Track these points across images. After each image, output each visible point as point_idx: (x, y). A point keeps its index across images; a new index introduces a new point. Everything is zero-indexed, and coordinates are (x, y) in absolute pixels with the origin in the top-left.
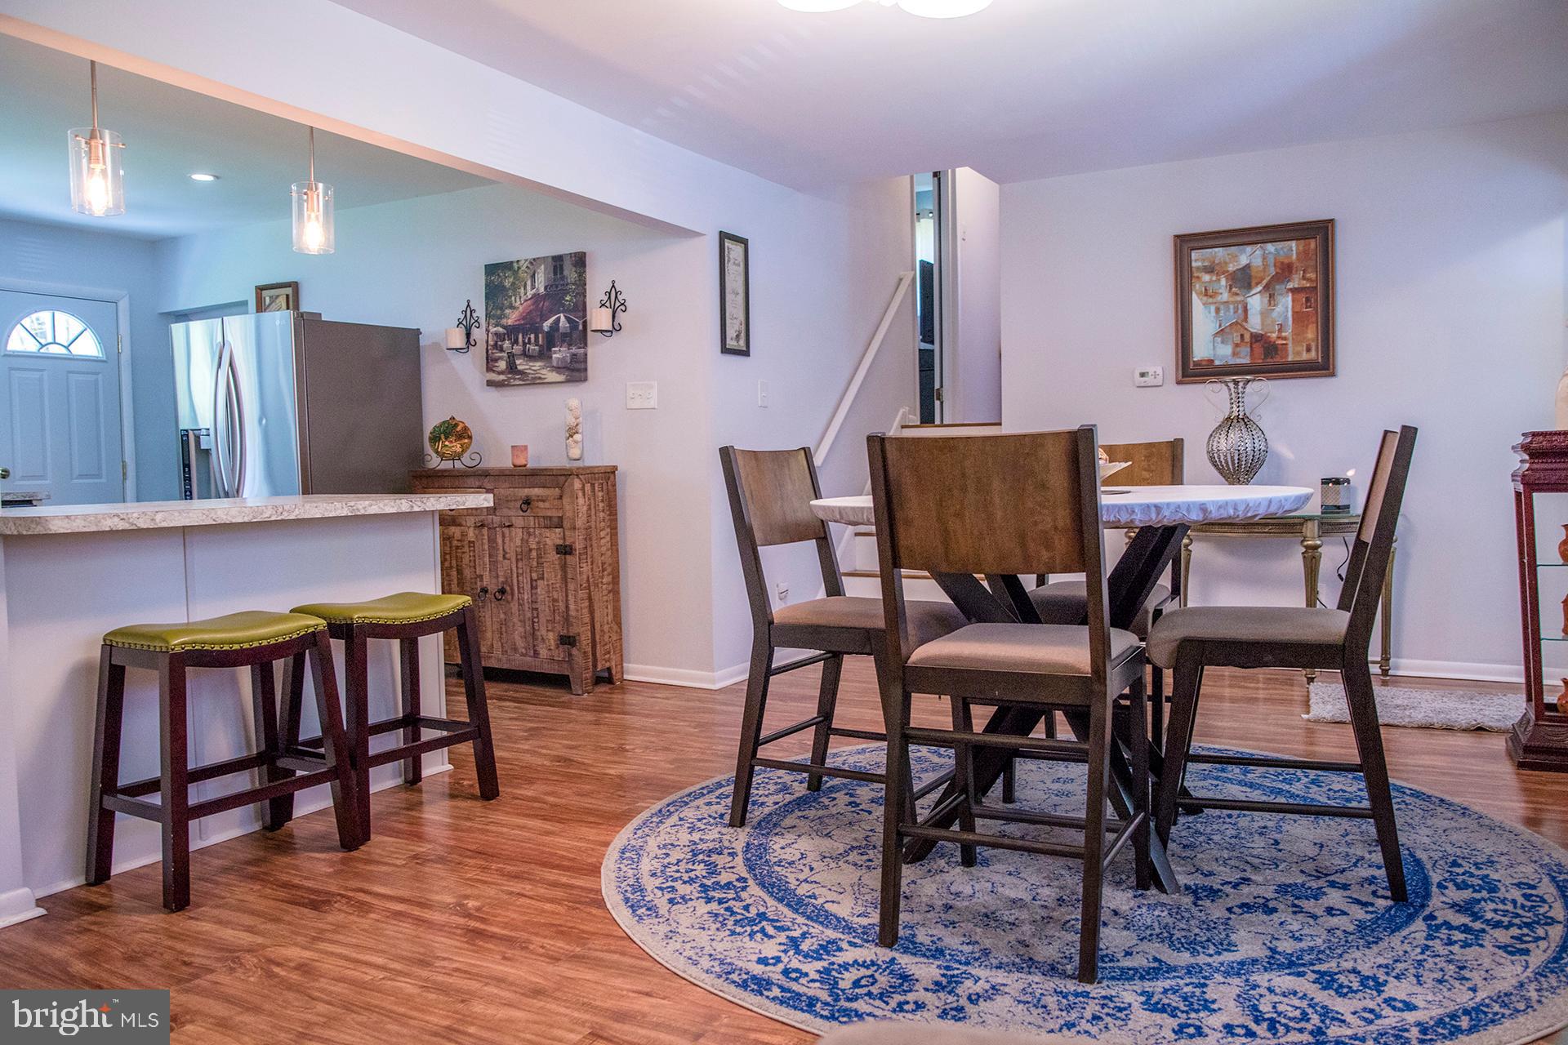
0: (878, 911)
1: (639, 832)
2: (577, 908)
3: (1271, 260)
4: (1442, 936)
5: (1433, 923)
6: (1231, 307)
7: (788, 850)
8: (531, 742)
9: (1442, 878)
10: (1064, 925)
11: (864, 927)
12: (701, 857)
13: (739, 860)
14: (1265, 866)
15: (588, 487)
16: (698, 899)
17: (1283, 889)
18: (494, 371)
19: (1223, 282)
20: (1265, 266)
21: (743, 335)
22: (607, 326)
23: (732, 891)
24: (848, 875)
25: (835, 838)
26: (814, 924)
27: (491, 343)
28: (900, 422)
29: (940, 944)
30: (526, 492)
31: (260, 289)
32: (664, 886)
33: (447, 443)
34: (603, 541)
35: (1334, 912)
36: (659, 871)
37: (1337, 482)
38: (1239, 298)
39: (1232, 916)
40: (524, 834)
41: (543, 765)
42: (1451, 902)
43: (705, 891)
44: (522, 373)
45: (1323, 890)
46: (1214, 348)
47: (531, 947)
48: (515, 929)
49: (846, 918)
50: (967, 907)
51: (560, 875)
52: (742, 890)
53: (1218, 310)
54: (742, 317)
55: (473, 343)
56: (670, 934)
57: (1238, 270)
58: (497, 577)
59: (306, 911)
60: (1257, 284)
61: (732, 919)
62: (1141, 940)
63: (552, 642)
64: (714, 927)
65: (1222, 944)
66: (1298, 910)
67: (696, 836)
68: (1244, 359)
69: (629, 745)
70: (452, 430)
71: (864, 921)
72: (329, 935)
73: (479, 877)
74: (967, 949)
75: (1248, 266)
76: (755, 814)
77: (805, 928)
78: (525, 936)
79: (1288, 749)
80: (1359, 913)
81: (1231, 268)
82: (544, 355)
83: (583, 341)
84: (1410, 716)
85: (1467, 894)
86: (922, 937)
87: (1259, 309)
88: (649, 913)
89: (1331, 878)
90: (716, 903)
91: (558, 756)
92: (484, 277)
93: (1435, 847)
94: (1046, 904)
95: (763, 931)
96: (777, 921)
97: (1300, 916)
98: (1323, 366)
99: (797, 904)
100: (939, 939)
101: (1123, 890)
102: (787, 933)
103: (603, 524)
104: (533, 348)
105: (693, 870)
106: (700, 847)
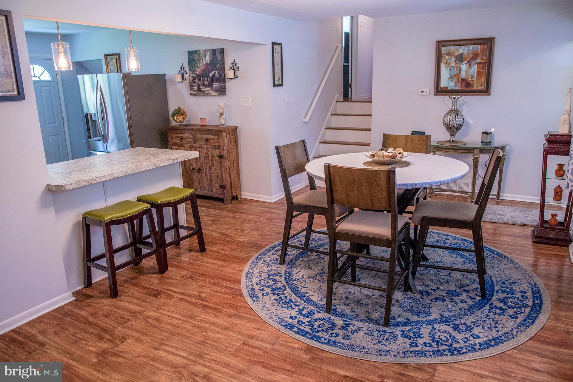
0: (326, 299)
1: (251, 266)
2: (235, 297)
3: (471, 52)
4: (494, 311)
5: (492, 306)
6: (455, 68)
7: (298, 274)
8: (213, 226)
9: (498, 289)
10: (381, 306)
11: (321, 305)
12: (271, 277)
13: (283, 278)
14: (445, 283)
15: (228, 135)
16: (271, 294)
17: (449, 292)
18: (193, 90)
19: (453, 59)
20: (468, 54)
21: (281, 79)
22: (232, 76)
23: (281, 291)
24: (317, 284)
25: (312, 269)
26: (306, 304)
27: (191, 80)
28: (336, 99)
29: (344, 312)
30: (207, 136)
31: (106, 55)
32: (261, 288)
33: (178, 117)
34: (233, 153)
35: (463, 302)
36: (258, 282)
37: (487, 133)
38: (458, 65)
39: (432, 303)
40: (215, 267)
41: (218, 237)
42: (499, 298)
43: (273, 291)
44: (203, 91)
45: (461, 293)
46: (448, 83)
47: (223, 312)
48: (217, 305)
49: (316, 302)
50: (352, 298)
51: (228, 283)
52: (284, 291)
53: (450, 69)
54: (280, 73)
55: (185, 79)
56: (264, 308)
57: (458, 55)
58: (198, 165)
59: (153, 297)
60: (465, 60)
61: (282, 302)
62: (404, 311)
63: (217, 187)
64: (276, 305)
65: (427, 313)
66: (452, 300)
67: (269, 268)
68: (458, 88)
69: (246, 228)
70: (179, 112)
71: (321, 303)
72: (162, 307)
73: (203, 285)
74: (352, 314)
75: (462, 54)
76: (288, 259)
77: (304, 305)
78: (220, 307)
79: (461, 233)
80: (470, 302)
81: (456, 54)
82: (210, 85)
83: (224, 81)
84: (502, 219)
85: (504, 295)
86: (339, 310)
87: (465, 69)
88: (257, 299)
89: (464, 288)
90: (277, 295)
91: (223, 233)
92: (187, 56)
93: (499, 276)
94: (376, 297)
95: (291, 306)
96: (295, 302)
97: (452, 303)
98: (486, 91)
99: (301, 296)
100: (344, 310)
101: (400, 292)
102: (298, 307)
103: (233, 147)
104: (206, 82)
105: (269, 282)
106: (271, 273)
